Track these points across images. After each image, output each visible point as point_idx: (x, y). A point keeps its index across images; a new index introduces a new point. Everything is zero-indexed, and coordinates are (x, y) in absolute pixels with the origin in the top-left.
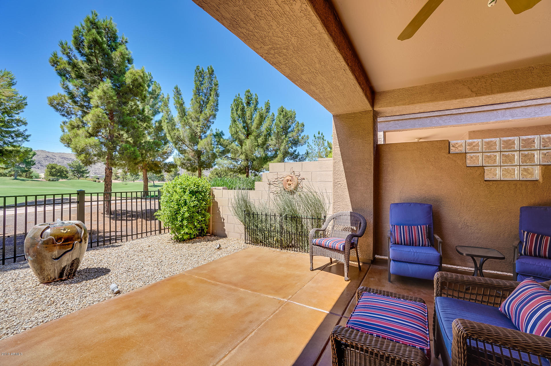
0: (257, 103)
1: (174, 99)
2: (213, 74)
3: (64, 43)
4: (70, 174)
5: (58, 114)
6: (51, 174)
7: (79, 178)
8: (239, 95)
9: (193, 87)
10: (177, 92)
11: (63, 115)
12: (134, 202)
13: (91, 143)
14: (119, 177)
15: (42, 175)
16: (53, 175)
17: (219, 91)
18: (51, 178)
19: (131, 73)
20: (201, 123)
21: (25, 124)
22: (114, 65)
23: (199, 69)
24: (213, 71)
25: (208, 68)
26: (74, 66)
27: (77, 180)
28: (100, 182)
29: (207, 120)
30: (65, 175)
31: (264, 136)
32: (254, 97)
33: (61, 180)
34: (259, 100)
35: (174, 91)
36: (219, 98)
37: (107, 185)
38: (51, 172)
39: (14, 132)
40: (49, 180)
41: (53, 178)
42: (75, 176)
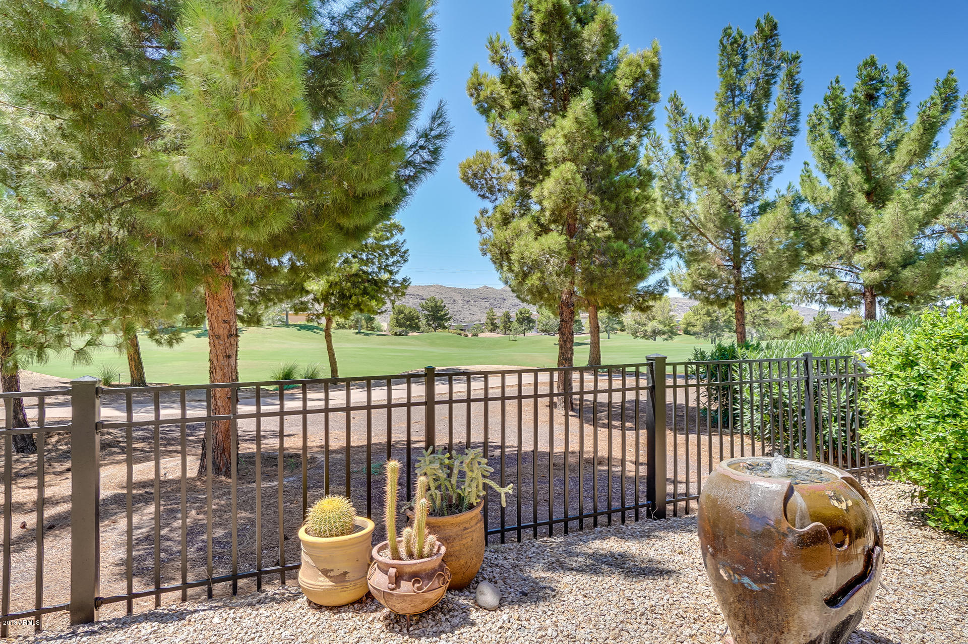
0: (904, 89)
1: (669, 126)
2: (776, 35)
3: (494, 39)
4: (423, 322)
5: (475, 194)
6: (400, 325)
7: (435, 329)
8: (837, 82)
9: (717, 86)
10: (677, 108)
11: (483, 197)
12: (589, 380)
13: (552, 247)
14: (497, 327)
15: (385, 326)
16: (400, 326)
17: (799, 78)
18: (398, 330)
19: (630, 64)
20: (744, 174)
21: (401, 230)
22: (588, 58)
23: (730, 36)
24: (775, 27)
25: (758, 24)
26: (509, 80)
27: (433, 333)
28: (466, 336)
29: (762, 164)
30: (416, 324)
31: (942, 187)
32: (890, 76)
33: (411, 334)
34: (910, 81)
35: (669, 108)
36: (801, 97)
37: (565, 341)
38: (397, 319)
39: (389, 247)
40: (396, 334)
41: (401, 329)
42: (430, 325)
